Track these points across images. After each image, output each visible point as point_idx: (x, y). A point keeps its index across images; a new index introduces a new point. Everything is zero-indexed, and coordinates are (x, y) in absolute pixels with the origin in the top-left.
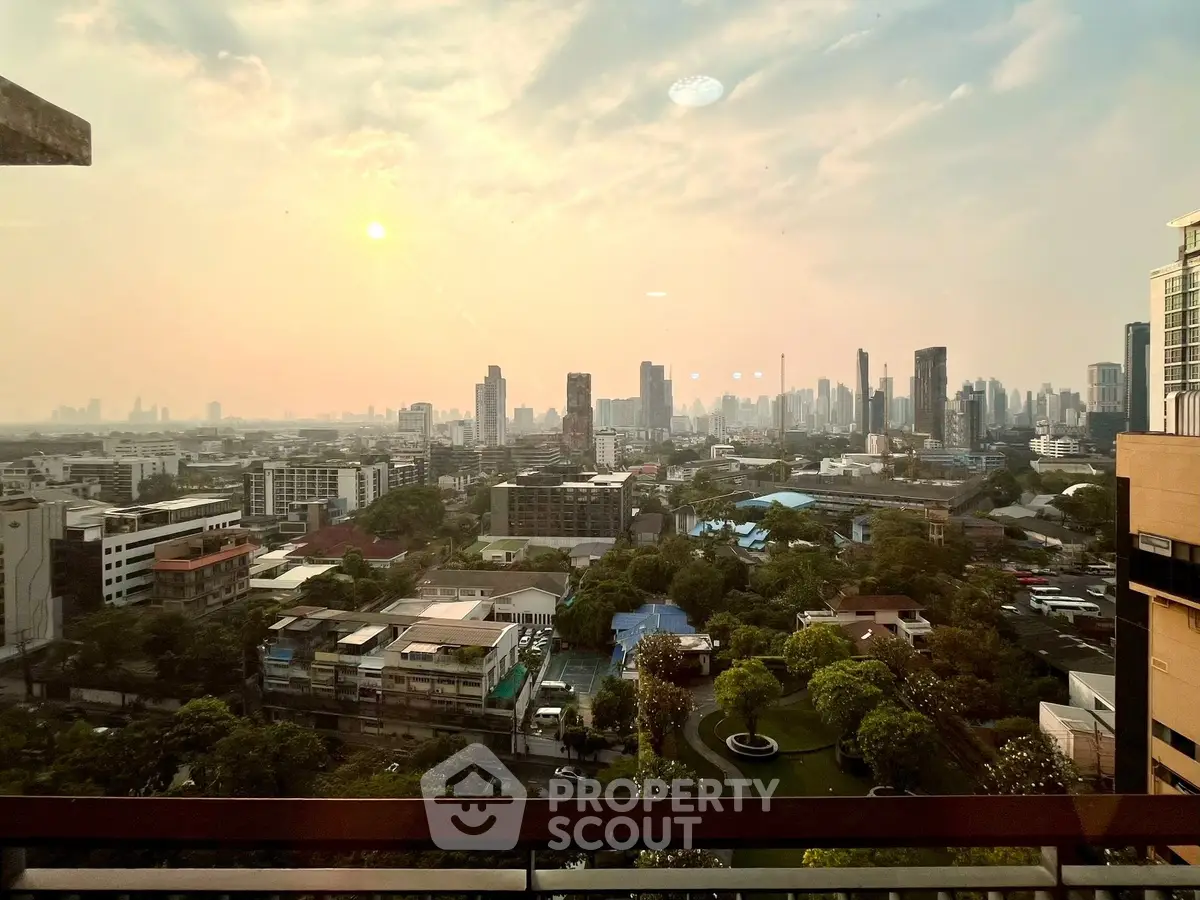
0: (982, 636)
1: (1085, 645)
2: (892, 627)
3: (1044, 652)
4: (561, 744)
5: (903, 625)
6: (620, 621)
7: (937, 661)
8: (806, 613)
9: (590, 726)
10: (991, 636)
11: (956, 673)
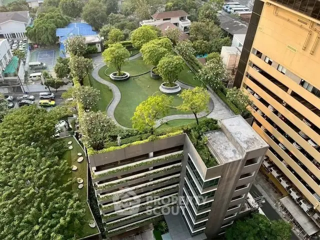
0: (208, 25)
1: (241, 24)
2: (176, 24)
3: (228, 28)
4: (45, 86)
5: (181, 23)
6: (60, 32)
7: (191, 36)
8: (143, 21)
9: (56, 78)
10: (211, 24)
11: (197, 39)
